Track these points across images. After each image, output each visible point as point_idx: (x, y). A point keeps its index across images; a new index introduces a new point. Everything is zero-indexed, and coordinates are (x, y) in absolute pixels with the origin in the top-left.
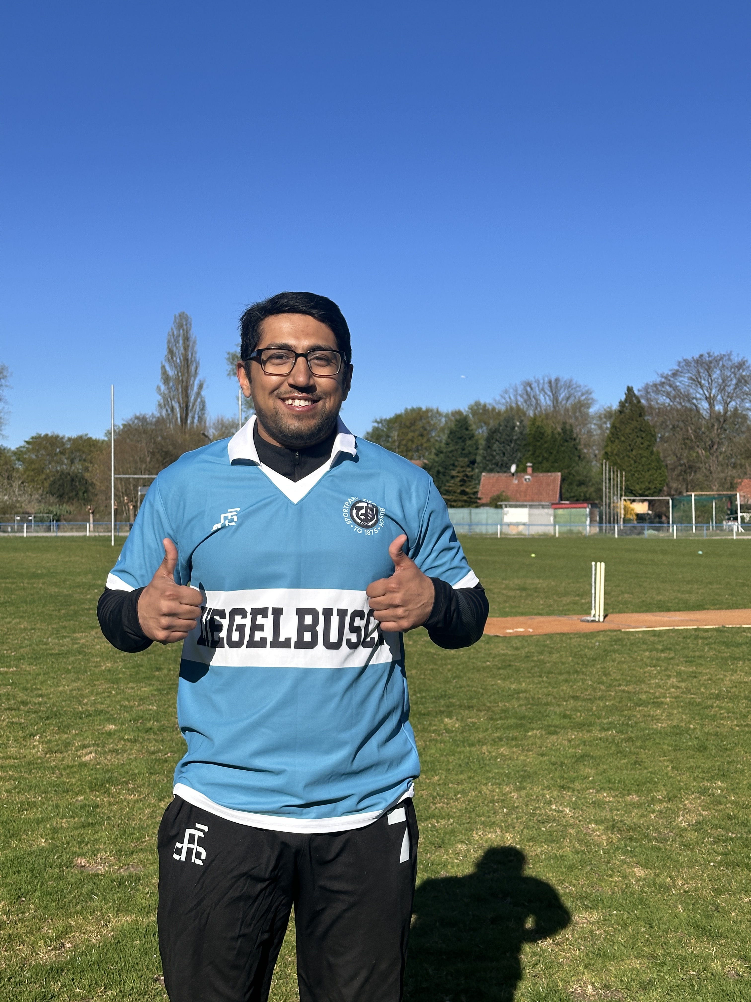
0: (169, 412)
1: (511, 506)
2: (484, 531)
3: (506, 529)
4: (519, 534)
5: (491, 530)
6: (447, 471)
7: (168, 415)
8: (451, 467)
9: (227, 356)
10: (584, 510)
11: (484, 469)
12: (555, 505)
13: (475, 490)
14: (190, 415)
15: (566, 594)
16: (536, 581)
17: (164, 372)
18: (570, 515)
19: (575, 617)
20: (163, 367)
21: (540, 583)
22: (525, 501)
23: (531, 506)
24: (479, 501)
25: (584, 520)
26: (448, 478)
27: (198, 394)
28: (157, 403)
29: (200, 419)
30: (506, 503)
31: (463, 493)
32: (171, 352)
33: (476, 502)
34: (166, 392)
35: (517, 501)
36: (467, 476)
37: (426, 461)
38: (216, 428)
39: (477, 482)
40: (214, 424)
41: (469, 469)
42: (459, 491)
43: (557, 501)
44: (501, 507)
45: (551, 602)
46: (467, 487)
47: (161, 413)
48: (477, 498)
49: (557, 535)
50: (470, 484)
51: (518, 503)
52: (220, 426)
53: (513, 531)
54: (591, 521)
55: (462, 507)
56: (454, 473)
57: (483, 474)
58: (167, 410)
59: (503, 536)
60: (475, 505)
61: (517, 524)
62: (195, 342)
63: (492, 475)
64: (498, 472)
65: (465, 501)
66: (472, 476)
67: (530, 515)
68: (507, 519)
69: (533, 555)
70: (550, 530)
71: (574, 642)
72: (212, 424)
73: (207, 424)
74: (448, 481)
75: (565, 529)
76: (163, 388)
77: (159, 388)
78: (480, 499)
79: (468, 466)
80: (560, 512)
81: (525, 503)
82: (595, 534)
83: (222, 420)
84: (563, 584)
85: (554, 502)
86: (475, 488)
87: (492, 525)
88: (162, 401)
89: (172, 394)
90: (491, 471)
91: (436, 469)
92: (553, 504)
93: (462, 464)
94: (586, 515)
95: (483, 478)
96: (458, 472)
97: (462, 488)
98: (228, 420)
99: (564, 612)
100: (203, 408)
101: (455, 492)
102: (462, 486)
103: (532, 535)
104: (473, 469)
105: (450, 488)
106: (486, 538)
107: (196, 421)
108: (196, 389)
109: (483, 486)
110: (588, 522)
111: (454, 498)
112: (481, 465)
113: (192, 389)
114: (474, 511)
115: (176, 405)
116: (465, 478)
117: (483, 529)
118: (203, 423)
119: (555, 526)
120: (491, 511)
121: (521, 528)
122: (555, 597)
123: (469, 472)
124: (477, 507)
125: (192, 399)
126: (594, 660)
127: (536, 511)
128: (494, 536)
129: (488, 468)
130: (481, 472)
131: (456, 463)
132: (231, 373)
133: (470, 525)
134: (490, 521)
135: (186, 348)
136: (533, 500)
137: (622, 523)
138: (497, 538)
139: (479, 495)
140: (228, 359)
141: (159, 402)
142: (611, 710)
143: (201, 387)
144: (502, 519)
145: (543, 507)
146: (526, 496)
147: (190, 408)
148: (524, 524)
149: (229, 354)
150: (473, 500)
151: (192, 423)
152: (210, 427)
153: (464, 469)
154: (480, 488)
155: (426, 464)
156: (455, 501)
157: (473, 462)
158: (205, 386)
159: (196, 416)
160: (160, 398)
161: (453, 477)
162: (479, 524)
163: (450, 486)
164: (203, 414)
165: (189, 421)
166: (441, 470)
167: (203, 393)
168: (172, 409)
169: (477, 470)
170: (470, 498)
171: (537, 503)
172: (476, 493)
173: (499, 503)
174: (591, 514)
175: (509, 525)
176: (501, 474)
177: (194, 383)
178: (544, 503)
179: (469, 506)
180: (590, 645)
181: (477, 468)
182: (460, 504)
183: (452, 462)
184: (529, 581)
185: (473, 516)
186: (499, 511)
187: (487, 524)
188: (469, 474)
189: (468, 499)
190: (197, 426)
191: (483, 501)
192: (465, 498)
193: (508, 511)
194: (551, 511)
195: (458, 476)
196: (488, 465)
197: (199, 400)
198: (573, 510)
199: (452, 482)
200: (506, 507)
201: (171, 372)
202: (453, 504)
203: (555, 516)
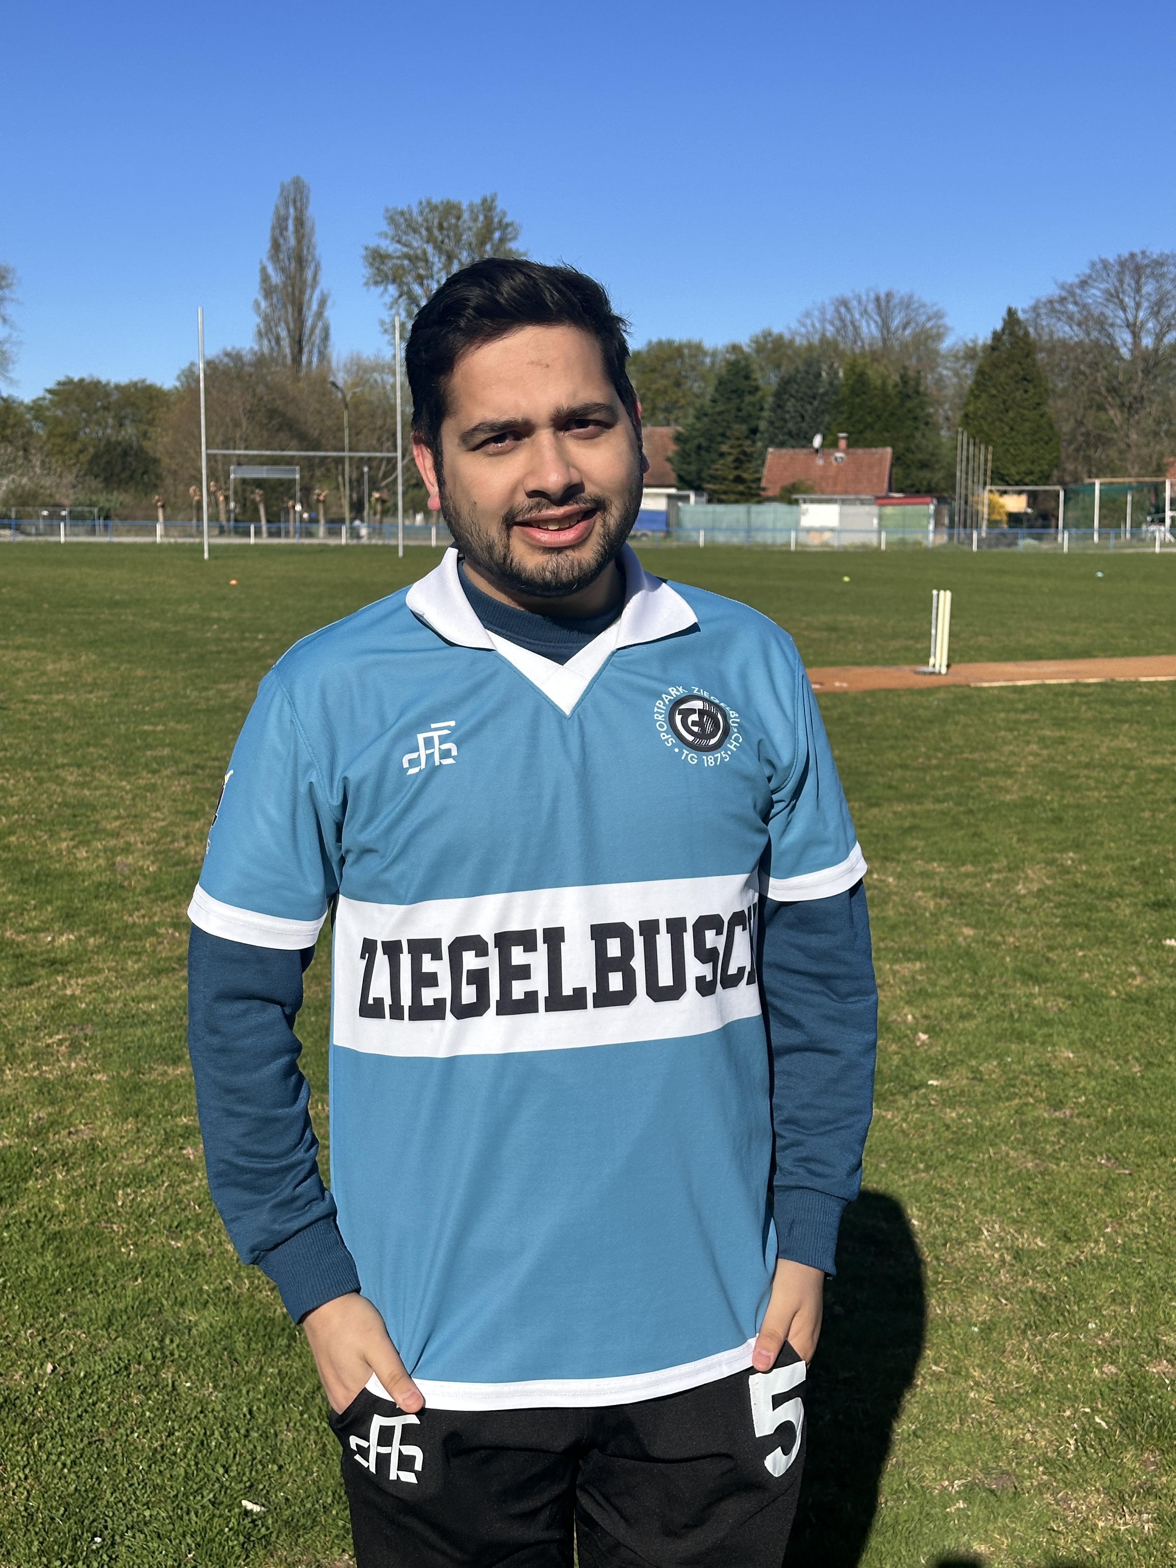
0: (273, 343)
1: (812, 501)
2: (769, 541)
3: (804, 538)
4: (826, 545)
5: (780, 539)
6: (713, 445)
7: (272, 349)
8: (719, 439)
9: (364, 253)
10: (925, 507)
11: (772, 442)
12: (881, 500)
13: (757, 475)
14: (306, 350)
15: (895, 636)
16: (852, 618)
17: (265, 278)
18: (904, 515)
19: (907, 669)
20: (264, 270)
21: (855, 620)
22: (834, 493)
23: (844, 502)
24: (762, 493)
25: (924, 522)
26: (714, 456)
27: (319, 315)
28: (256, 329)
29: (323, 356)
30: (805, 496)
31: (739, 480)
32: (276, 246)
33: (758, 495)
34: (268, 310)
35: (823, 493)
36: (744, 453)
37: (680, 429)
38: (348, 371)
39: (759, 462)
40: (345, 365)
41: (748, 442)
42: (731, 477)
43: (883, 494)
44: (796, 502)
45: (873, 647)
46: (745, 471)
47: (261, 345)
48: (759, 488)
49: (883, 547)
50: (749, 465)
51: (824, 497)
52: (355, 368)
53: (814, 541)
54: (936, 525)
55: (737, 502)
56: (724, 448)
57: (770, 450)
58: (270, 341)
59: (799, 549)
60: (756, 499)
61: (821, 530)
62: (312, 229)
63: (784, 451)
64: (793, 447)
65: (741, 493)
66: (752, 453)
67: (842, 515)
68: (806, 521)
69: (846, 579)
70: (872, 539)
71: (904, 700)
72: (341, 366)
73: (334, 365)
74: (713, 462)
75: (895, 537)
76: (263, 304)
77: (257, 304)
78: (764, 489)
79: (747, 437)
80: (889, 510)
81: (836, 497)
82: (943, 546)
83: (359, 359)
84: (891, 623)
85: (879, 495)
86: (757, 472)
87: (781, 530)
88: (262, 326)
89: (277, 314)
90: (782, 445)
91: (696, 442)
92: (878, 498)
93: (737, 434)
94: (929, 516)
95: (769, 457)
96: (732, 447)
97: (736, 473)
98: (368, 358)
99: (891, 661)
100: (326, 337)
101: (725, 479)
102: (736, 468)
103: (844, 547)
104: (754, 442)
105: (719, 473)
106: (773, 552)
107: (315, 360)
108: (315, 306)
109: (770, 470)
110: (931, 527)
111: (723, 487)
112: (766, 435)
113: (309, 308)
114: (755, 508)
115: (284, 333)
116: (742, 457)
117: (766, 538)
118: (325, 363)
119: (879, 532)
120: (780, 508)
121: (827, 536)
122: (879, 641)
123: (749, 446)
124: (759, 502)
125: (309, 323)
126: (931, 722)
127: (851, 509)
128: (784, 549)
129: (777, 441)
130: (766, 447)
131: (728, 433)
132: (371, 281)
133: (749, 530)
134: (779, 525)
135: (300, 239)
136: (846, 492)
137: (984, 527)
138: (789, 552)
139: (763, 484)
140: (365, 258)
141: (258, 326)
142: (948, 781)
143: (323, 303)
144: (798, 522)
145: (863, 502)
146: (835, 484)
147: (305, 338)
148: (832, 530)
149: (366, 248)
150: (753, 492)
151: (310, 363)
152: (338, 370)
153: (740, 442)
154: (765, 471)
155: (679, 434)
156: (725, 493)
157: (754, 431)
158: (329, 303)
159: (316, 351)
160: (258, 320)
161: (722, 455)
162: (762, 529)
163: (717, 470)
164: (326, 347)
165: (304, 359)
166: (705, 444)
167: (327, 314)
168: (278, 339)
169: (759, 444)
170: (750, 488)
171: (852, 497)
172: (759, 480)
173: (795, 497)
174: (937, 514)
175: (809, 530)
176: (797, 450)
177: (311, 297)
178: (863, 497)
179: (747, 501)
180: (926, 704)
181: (760, 440)
182: (733, 497)
183: (721, 430)
184: (841, 617)
185: (753, 515)
186: (794, 508)
187: (774, 530)
188: (748, 450)
189: (746, 490)
190: (317, 367)
191: (770, 493)
192: (741, 488)
193: (807, 510)
194: (874, 509)
195: (730, 454)
196: (776, 436)
197: (320, 324)
198: (909, 508)
199: (722, 462)
200: (805, 502)
201: (276, 278)
202: (723, 497)
203: (881, 518)
